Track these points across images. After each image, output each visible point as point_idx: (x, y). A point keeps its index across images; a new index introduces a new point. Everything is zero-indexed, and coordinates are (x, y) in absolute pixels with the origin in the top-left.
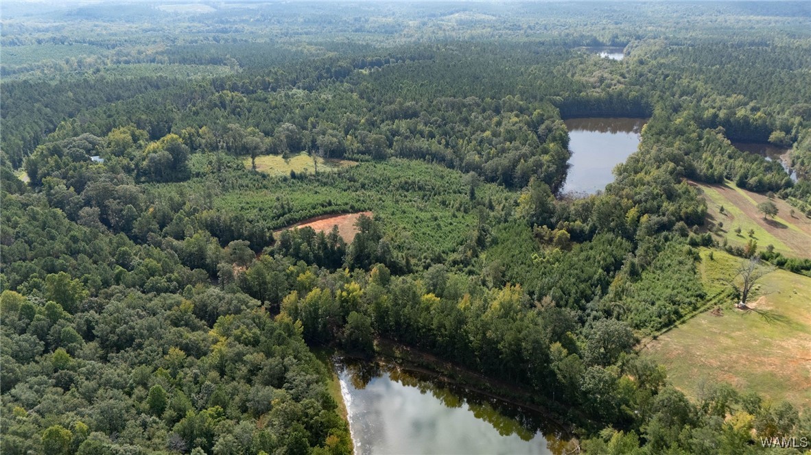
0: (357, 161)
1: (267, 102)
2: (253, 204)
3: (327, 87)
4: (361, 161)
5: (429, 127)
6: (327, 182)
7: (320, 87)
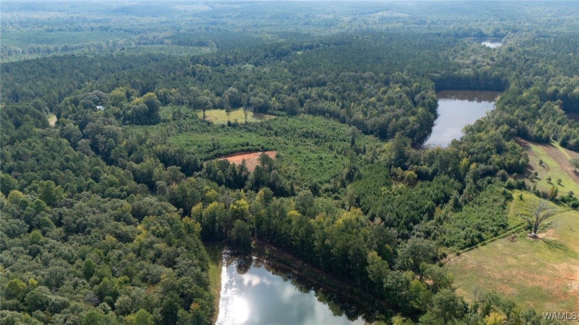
0: (276, 115)
1: (224, 73)
2: (195, 142)
3: (269, 63)
4: (279, 116)
5: (332, 93)
6: (252, 130)
7: (265, 64)
